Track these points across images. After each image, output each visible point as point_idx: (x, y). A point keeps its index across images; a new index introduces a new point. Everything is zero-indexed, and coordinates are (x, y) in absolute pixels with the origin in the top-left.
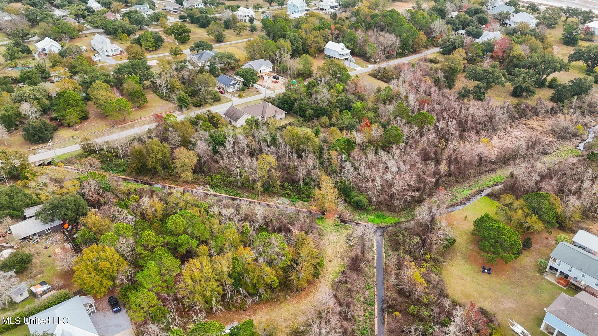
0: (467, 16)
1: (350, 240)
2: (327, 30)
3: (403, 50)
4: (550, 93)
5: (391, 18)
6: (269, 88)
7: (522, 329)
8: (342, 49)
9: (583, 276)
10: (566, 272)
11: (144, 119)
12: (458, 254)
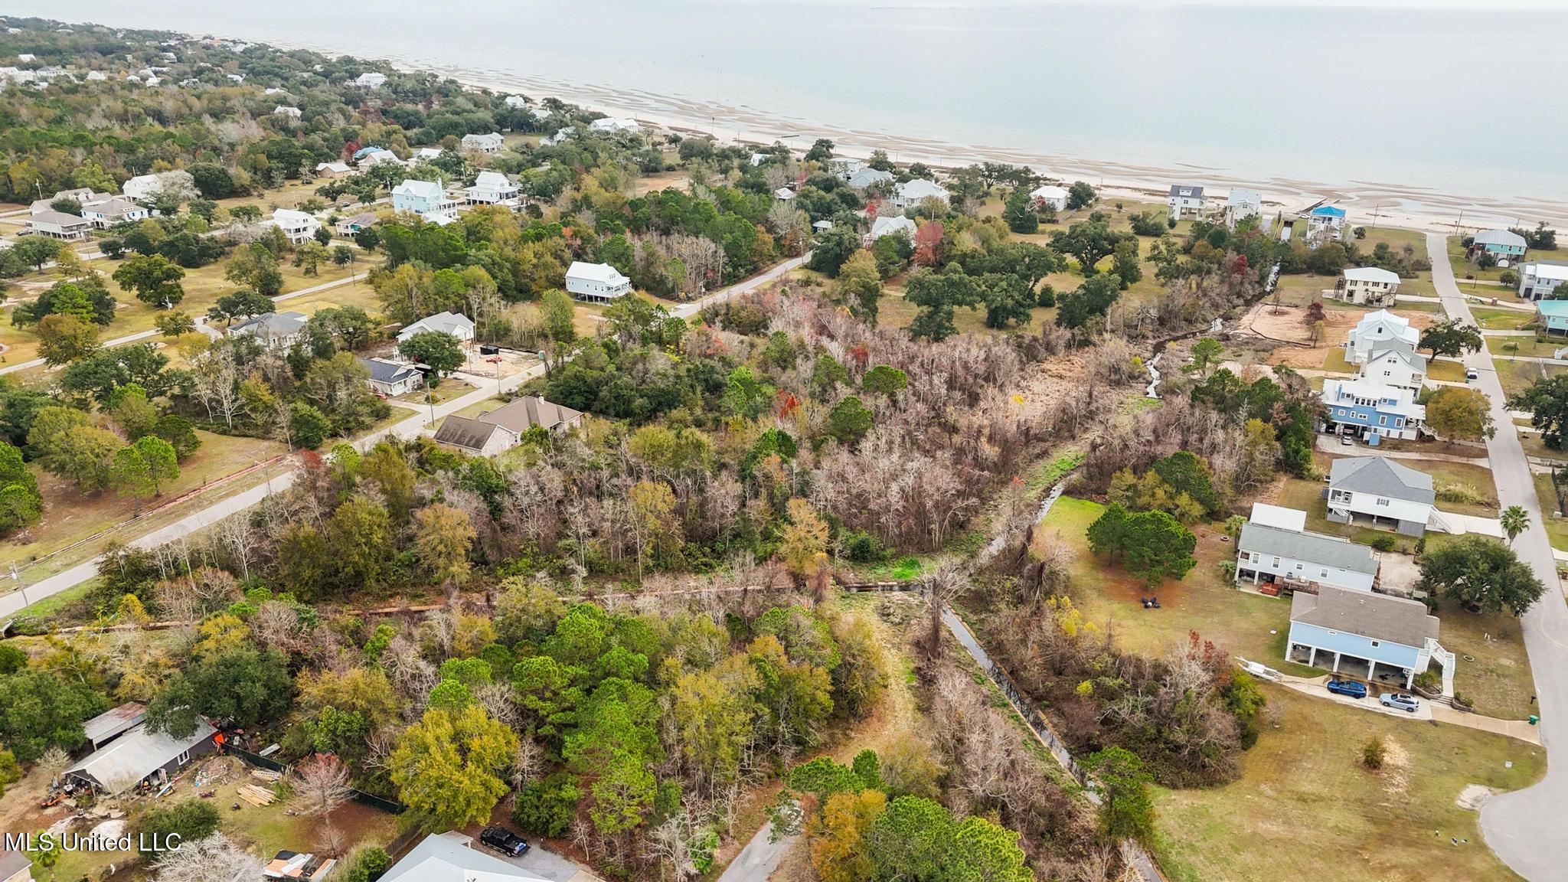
0: (822, 193)
1: (888, 615)
2: (556, 239)
3: (735, 267)
4: (1052, 314)
5: (677, 204)
6: (487, 375)
7: (1263, 667)
8: (612, 277)
9: (1299, 568)
10: (1270, 570)
11: (215, 485)
12: (1088, 592)
